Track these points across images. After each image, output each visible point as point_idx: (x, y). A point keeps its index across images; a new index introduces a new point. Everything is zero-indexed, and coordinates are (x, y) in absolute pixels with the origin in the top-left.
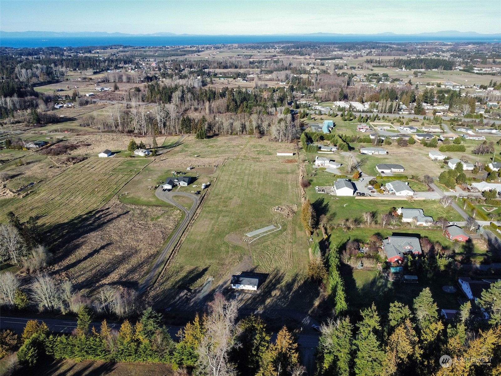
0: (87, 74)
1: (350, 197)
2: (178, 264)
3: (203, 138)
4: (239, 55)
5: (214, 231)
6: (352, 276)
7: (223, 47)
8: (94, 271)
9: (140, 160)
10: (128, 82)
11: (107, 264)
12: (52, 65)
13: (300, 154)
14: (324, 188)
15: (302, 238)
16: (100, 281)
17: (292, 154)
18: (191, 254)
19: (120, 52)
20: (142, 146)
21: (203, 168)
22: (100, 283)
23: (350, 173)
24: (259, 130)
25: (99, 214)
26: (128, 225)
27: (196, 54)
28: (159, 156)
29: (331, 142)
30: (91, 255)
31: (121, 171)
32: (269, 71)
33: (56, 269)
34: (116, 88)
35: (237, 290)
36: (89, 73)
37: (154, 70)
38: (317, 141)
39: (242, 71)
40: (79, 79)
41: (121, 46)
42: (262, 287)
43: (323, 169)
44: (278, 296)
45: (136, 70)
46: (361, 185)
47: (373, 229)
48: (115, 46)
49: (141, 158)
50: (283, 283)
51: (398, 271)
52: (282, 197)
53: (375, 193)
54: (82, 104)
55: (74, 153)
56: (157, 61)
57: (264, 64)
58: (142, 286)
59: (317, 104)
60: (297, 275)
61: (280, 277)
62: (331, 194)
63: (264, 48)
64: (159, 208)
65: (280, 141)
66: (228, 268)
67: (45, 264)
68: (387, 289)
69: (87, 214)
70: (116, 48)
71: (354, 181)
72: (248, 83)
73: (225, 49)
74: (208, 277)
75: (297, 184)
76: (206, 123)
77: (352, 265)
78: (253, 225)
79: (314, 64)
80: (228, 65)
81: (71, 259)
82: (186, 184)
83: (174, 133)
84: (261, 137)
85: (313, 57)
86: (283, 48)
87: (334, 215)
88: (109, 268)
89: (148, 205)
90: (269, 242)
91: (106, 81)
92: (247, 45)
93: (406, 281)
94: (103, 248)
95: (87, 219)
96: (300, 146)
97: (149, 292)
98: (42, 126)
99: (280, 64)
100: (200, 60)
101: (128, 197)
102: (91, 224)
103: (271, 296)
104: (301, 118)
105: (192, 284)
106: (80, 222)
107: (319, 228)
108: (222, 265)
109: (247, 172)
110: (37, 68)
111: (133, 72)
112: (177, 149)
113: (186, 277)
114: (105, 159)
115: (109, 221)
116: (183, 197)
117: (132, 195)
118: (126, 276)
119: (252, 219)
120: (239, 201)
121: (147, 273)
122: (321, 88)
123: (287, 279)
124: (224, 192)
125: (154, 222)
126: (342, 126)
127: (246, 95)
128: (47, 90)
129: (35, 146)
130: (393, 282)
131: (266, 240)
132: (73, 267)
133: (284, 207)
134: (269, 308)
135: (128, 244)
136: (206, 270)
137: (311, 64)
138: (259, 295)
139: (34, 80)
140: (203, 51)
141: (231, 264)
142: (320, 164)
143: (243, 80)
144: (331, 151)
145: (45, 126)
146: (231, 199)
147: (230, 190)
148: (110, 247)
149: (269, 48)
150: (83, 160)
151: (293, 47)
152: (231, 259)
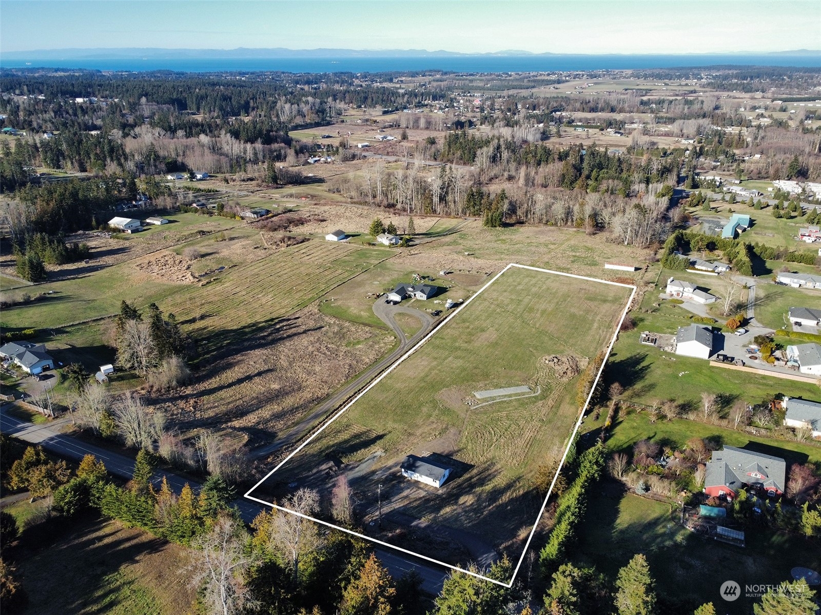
0: (374, 113)
1: (702, 360)
2: (345, 420)
3: (495, 226)
4: (626, 90)
5: (428, 379)
6: (618, 502)
7: (604, 75)
8: (231, 406)
9: (380, 250)
10: (427, 128)
11: (253, 399)
12: (330, 99)
13: (649, 270)
14: (658, 335)
15: (565, 417)
16: (231, 421)
17: (632, 269)
18: (373, 408)
19: (434, 80)
20: (391, 230)
21: (467, 275)
22: (229, 424)
23: (727, 316)
24: (596, 220)
25: (281, 325)
26: (310, 347)
27: (552, 87)
28: (409, 248)
29: (724, 255)
30: (240, 381)
31: (344, 264)
32: (669, 119)
33: (188, 392)
34: (405, 137)
35: (409, 480)
36: (376, 113)
37: (473, 111)
38: (699, 250)
39: (619, 117)
40: (359, 121)
41: (439, 71)
42: (453, 484)
43: (676, 303)
44: (467, 507)
45: (447, 109)
46: (734, 343)
47: (712, 427)
48: (431, 71)
49: (383, 248)
50: (489, 487)
51: (712, 515)
52: (571, 340)
53: (756, 361)
54: (345, 159)
55: (297, 231)
56: (485, 97)
57: (665, 105)
58: (279, 441)
59: (738, 182)
60: (519, 479)
61: (490, 475)
62: (666, 349)
63: (679, 77)
64: (367, 329)
65: (626, 243)
66: (415, 441)
67: (174, 383)
68: (671, 543)
69: (266, 321)
70: (430, 75)
71: (728, 331)
72: (623, 138)
73: (607, 78)
74: (377, 450)
75: (611, 321)
76: (506, 202)
77: (629, 484)
78: (495, 381)
79: (766, 109)
80: (600, 106)
81: (213, 382)
82: (424, 297)
83: (453, 214)
84: (594, 234)
85: (770, 96)
86: (714, 78)
87: (652, 387)
88: (252, 405)
89: (355, 321)
90: (504, 414)
91: (395, 125)
92: (648, 72)
93: (718, 537)
94: (259, 374)
95: (262, 329)
96: (658, 256)
97: (282, 453)
98: (277, 188)
99: (696, 107)
100: (555, 96)
101: (333, 305)
102: (264, 338)
103: (456, 503)
104: (690, 206)
105: (347, 455)
106: (253, 331)
107: (607, 406)
108: (410, 434)
109: (534, 290)
110: (307, 103)
111: (440, 112)
112: (448, 239)
113: (346, 441)
114: (332, 243)
115: (289, 336)
116: (410, 316)
117: (339, 303)
118: (267, 421)
119: (500, 370)
120: (495, 336)
121: (295, 424)
122: (762, 153)
123: (499, 481)
124: (477, 318)
125: (349, 348)
126: (766, 228)
127: (602, 159)
128: (308, 136)
129: (253, 216)
130: (692, 532)
131: (502, 408)
132: (209, 394)
133: (564, 359)
134: (441, 521)
135: (294, 376)
136: (380, 437)
137: (759, 107)
138: (438, 496)
139: (299, 120)
140: (567, 81)
141: (423, 436)
142: (675, 293)
143: (616, 133)
144: (713, 271)
145: (282, 188)
146: (483, 330)
147: (489, 317)
148: (270, 375)
149: (688, 78)
150: (303, 242)
151: (736, 77)
152: (429, 428)
